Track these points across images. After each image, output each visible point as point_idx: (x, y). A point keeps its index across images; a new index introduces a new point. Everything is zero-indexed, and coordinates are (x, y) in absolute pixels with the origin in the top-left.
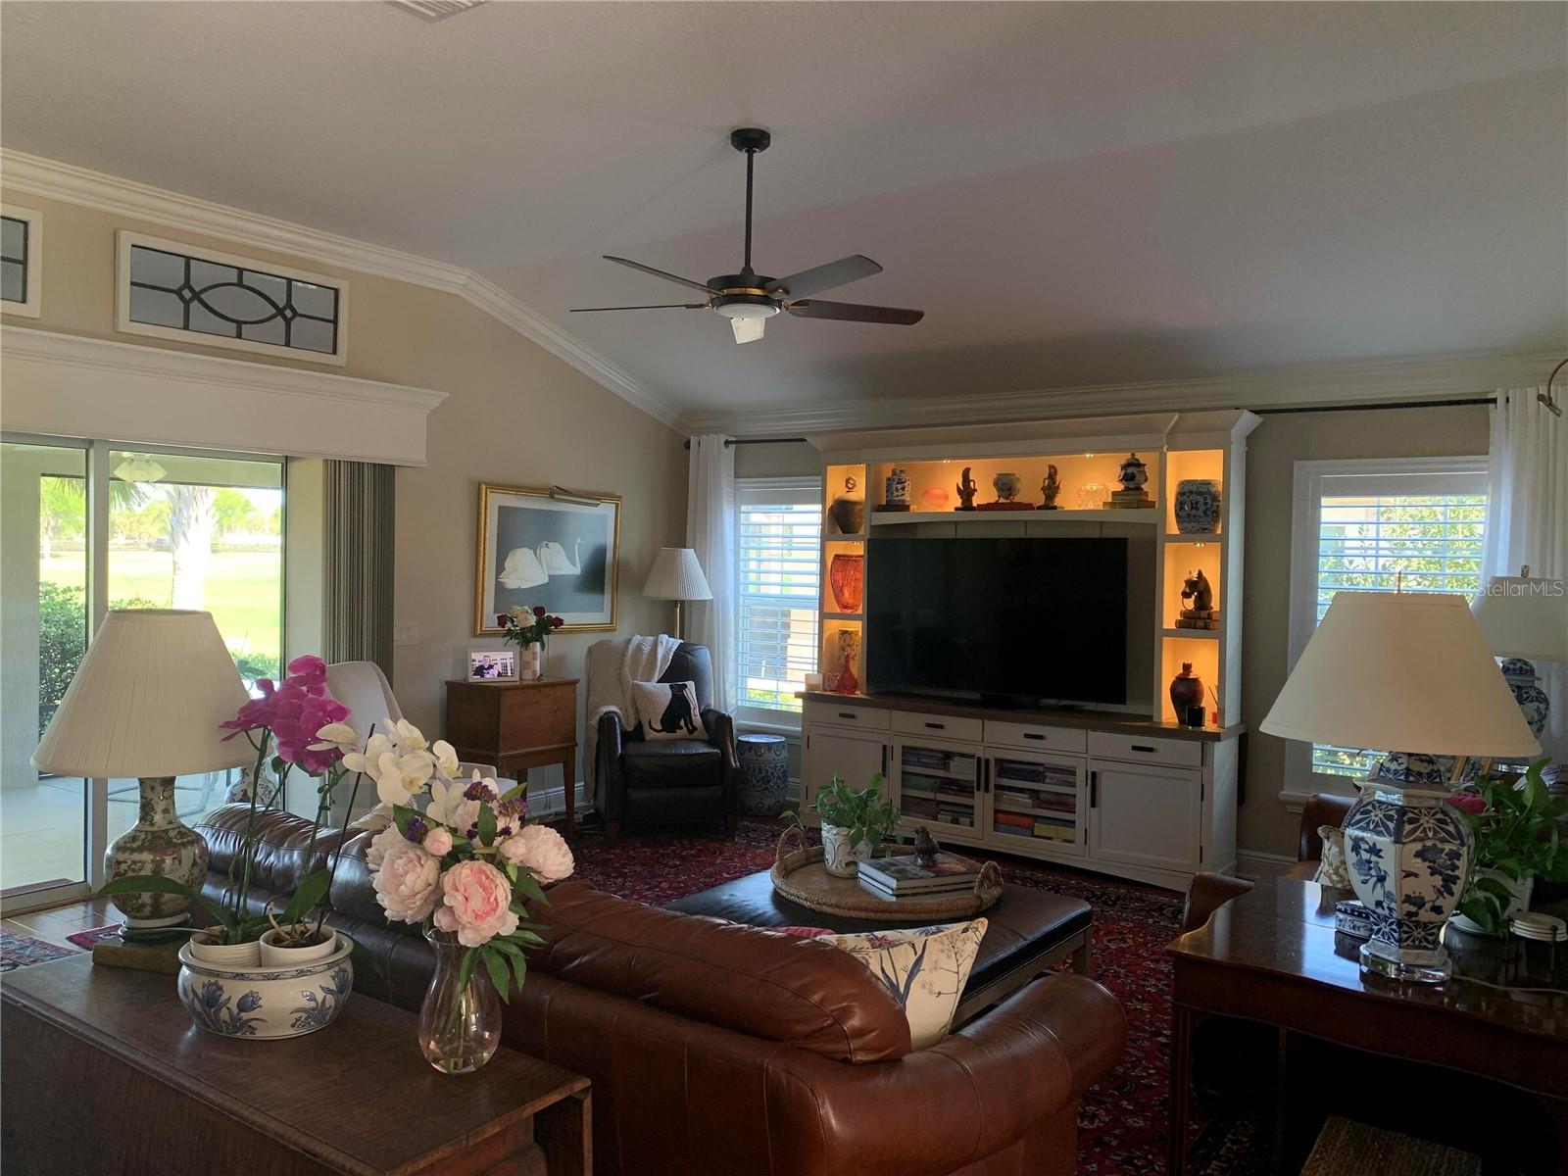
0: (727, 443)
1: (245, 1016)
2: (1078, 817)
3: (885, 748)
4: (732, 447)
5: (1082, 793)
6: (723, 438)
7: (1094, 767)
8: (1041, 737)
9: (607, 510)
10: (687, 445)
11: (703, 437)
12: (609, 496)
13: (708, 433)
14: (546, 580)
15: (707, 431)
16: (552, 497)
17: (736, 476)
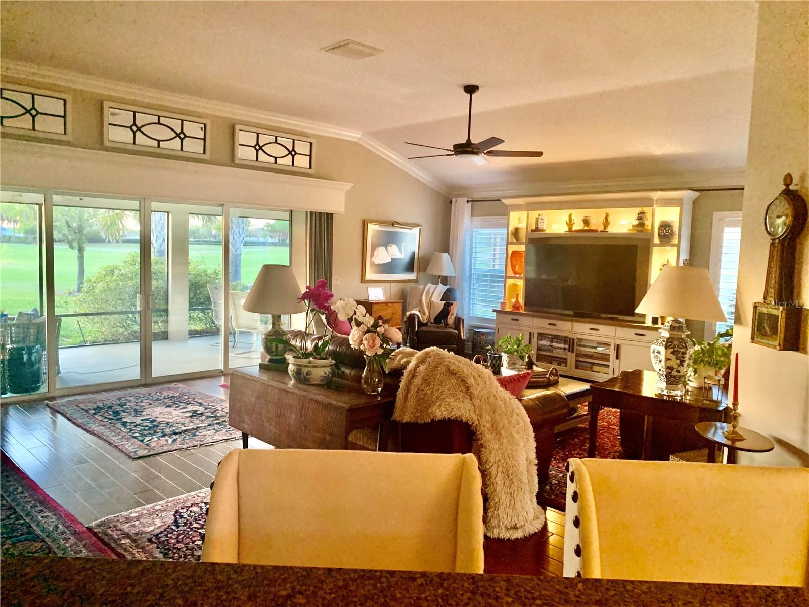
0: (468, 202)
1: (308, 377)
2: (610, 363)
3: (530, 333)
4: (470, 203)
5: (613, 354)
6: (466, 199)
7: (618, 342)
8: (597, 330)
9: (416, 230)
10: (451, 202)
11: (458, 199)
12: (417, 225)
13: (459, 197)
14: (390, 260)
15: (459, 196)
16: (393, 225)
17: (472, 216)
